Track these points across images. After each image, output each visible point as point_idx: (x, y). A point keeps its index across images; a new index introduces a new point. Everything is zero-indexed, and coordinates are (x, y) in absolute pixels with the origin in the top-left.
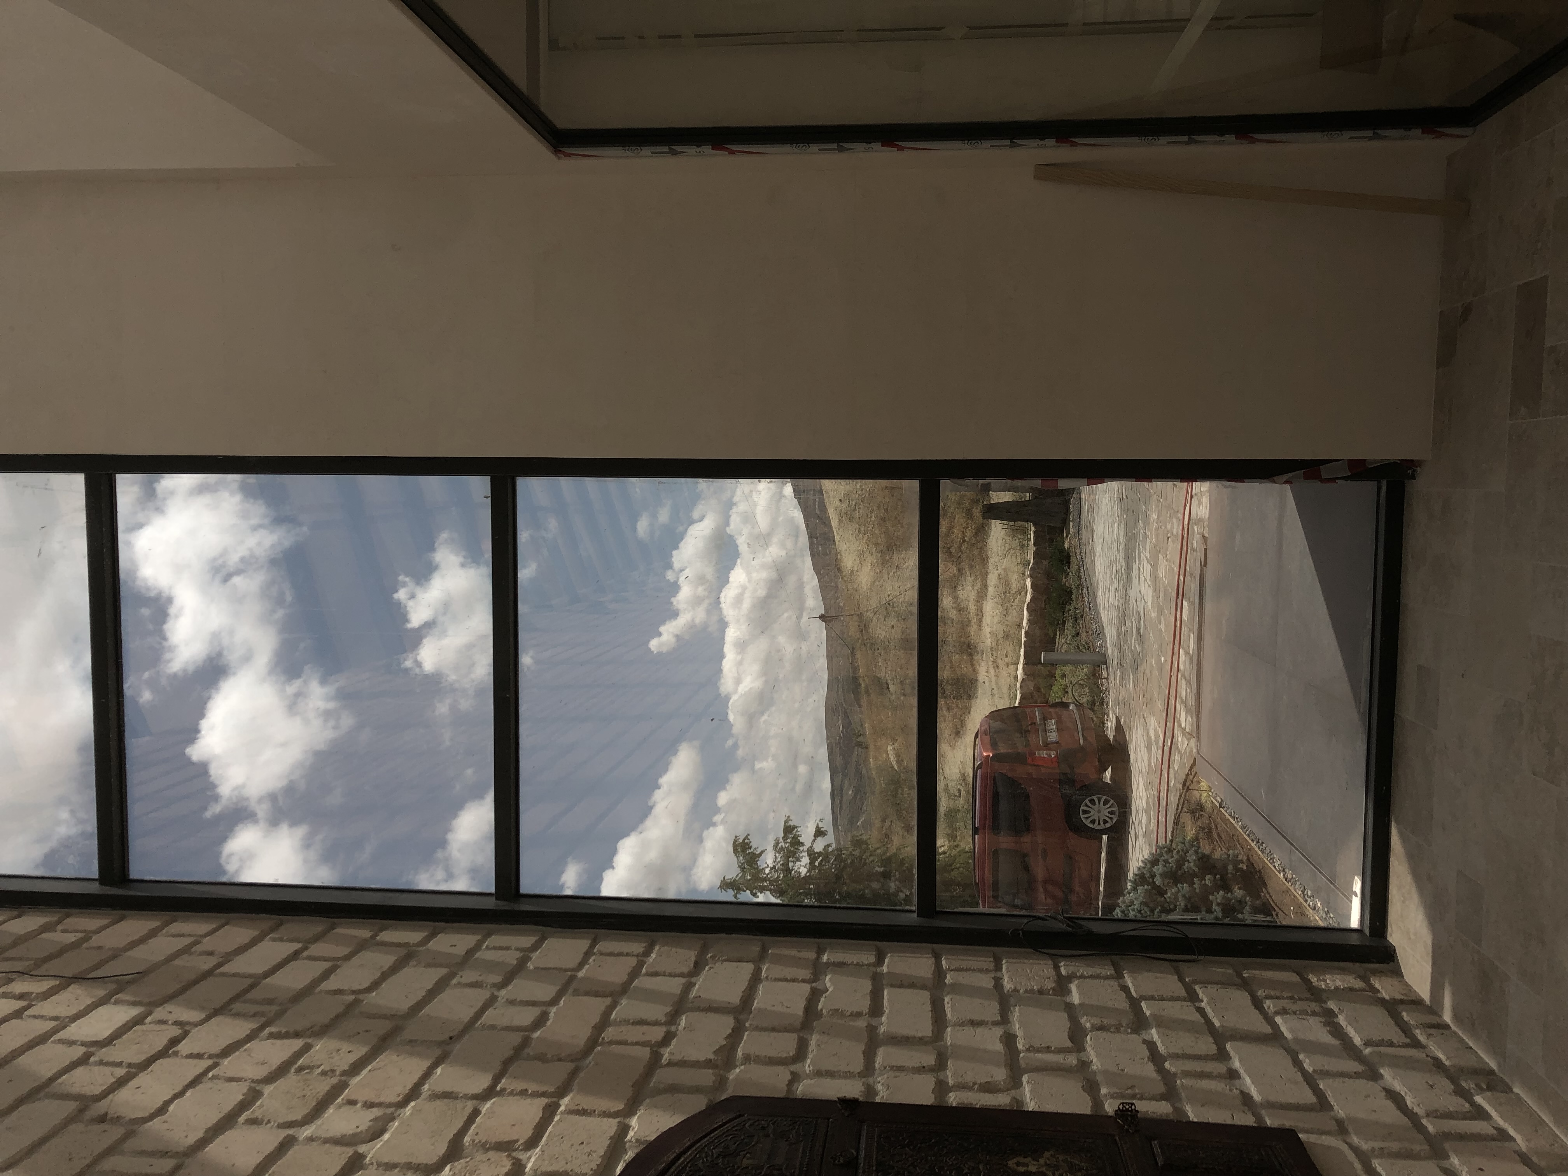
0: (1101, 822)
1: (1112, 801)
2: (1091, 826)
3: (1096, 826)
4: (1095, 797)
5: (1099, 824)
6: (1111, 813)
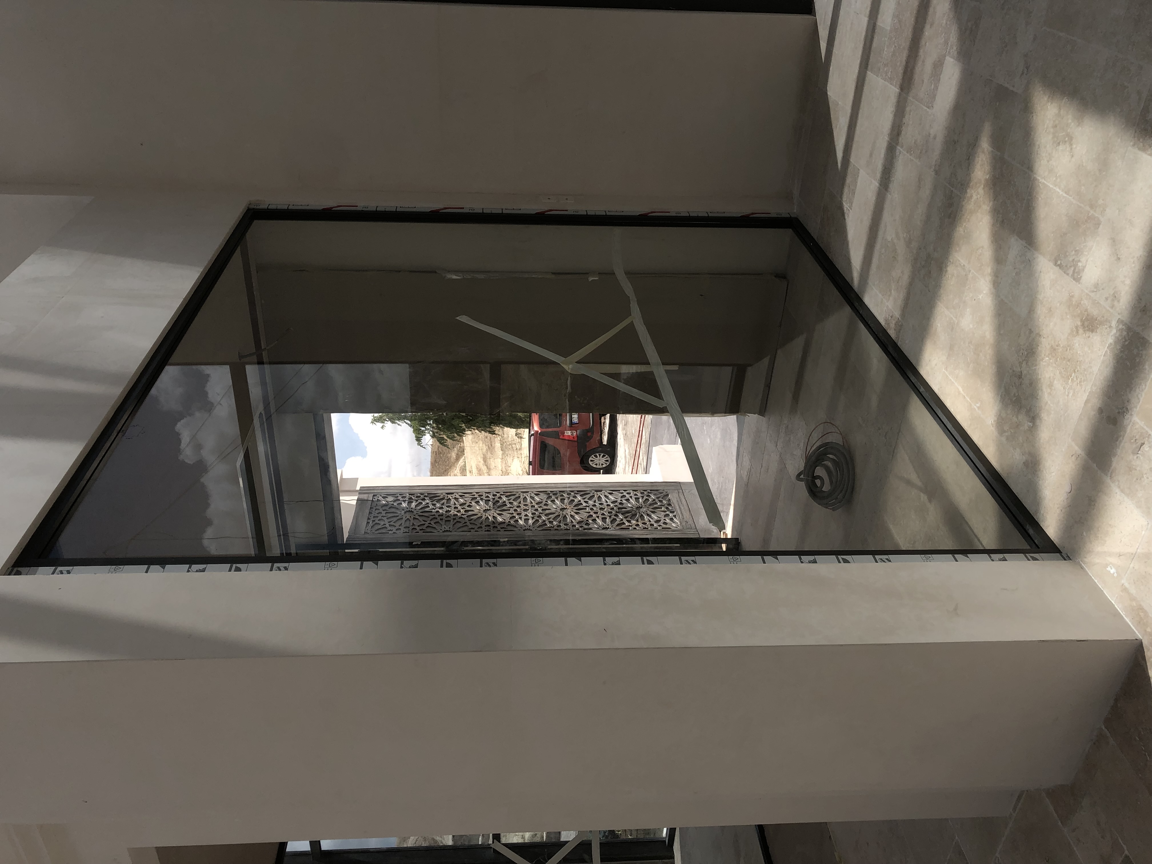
0: (601, 465)
1: (607, 456)
2: (595, 466)
3: (598, 467)
4: (597, 454)
5: (599, 465)
6: (607, 461)
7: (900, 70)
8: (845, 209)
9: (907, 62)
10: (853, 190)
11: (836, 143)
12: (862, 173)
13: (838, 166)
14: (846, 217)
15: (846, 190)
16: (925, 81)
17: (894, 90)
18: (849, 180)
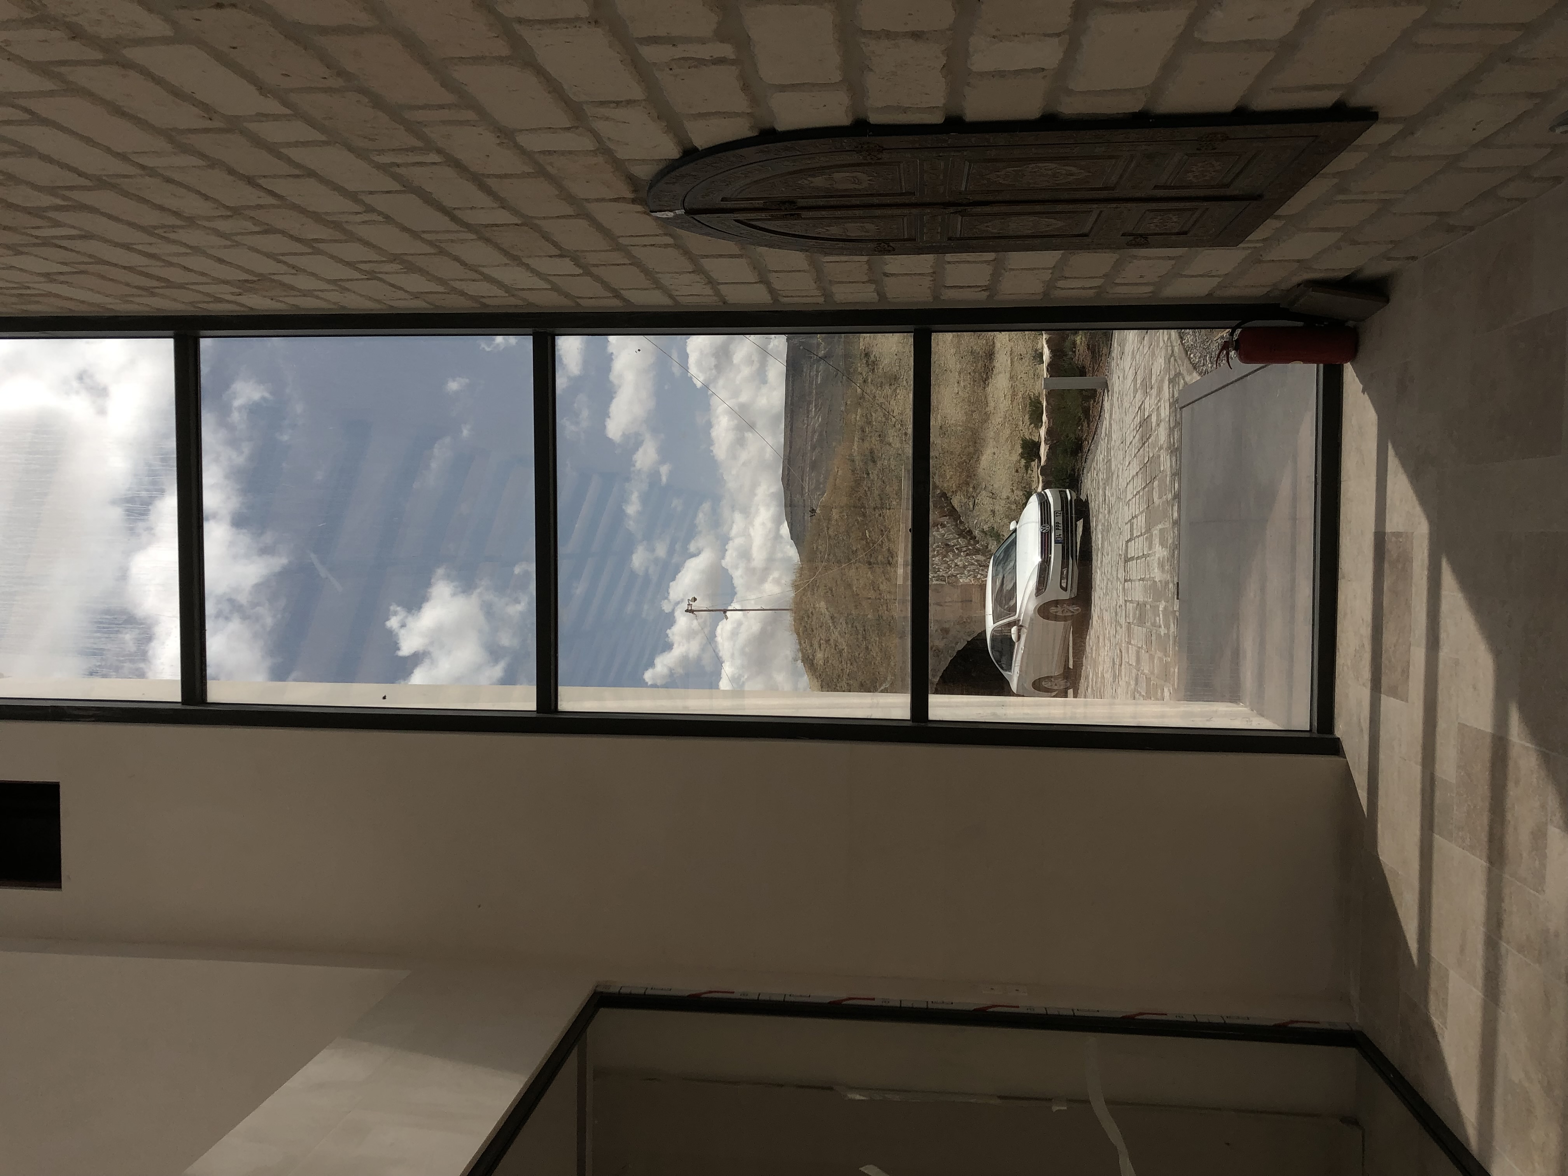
7: (1484, 837)
8: (1436, 1026)
9: (1491, 827)
10: (1443, 999)
11: (1405, 927)
12: (1453, 974)
13: (1412, 960)
14: (1440, 1040)
15: (1432, 997)
16: (1525, 855)
17: (1479, 863)
18: (1434, 984)
